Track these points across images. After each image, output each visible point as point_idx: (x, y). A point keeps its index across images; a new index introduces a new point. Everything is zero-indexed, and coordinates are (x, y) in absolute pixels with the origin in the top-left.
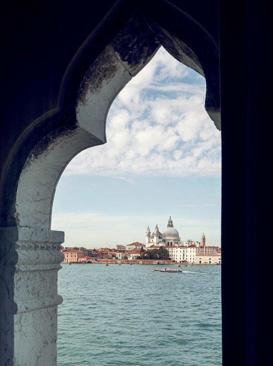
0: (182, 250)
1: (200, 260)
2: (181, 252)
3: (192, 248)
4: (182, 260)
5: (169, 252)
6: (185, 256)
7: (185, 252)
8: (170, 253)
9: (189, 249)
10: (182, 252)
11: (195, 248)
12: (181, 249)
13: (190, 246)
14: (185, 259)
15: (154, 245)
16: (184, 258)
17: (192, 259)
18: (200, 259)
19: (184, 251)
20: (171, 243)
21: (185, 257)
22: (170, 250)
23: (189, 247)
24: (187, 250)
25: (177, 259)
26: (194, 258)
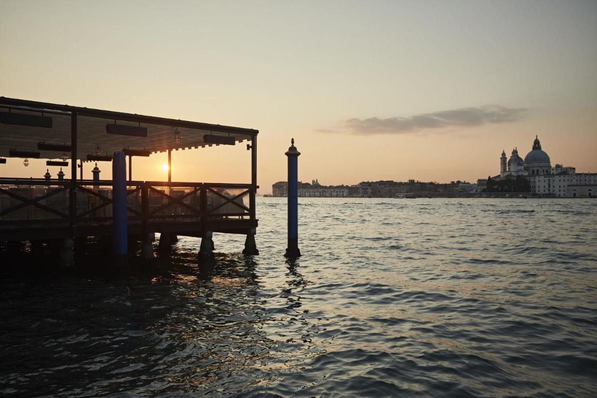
0: (547, 179)
1: (575, 192)
2: (545, 181)
3: (562, 177)
4: (547, 192)
5: (530, 182)
6: (551, 186)
7: (551, 180)
8: (532, 185)
9: (557, 178)
10: (547, 181)
11: (567, 176)
12: (545, 177)
13: (559, 172)
14: (551, 192)
15: (511, 174)
16: (549, 190)
17: (562, 190)
18: (575, 190)
19: (549, 180)
20: (538, 171)
21: (551, 188)
22: (532, 180)
23: (557, 175)
24: (554, 179)
25: (539, 191)
26: (565, 189)
